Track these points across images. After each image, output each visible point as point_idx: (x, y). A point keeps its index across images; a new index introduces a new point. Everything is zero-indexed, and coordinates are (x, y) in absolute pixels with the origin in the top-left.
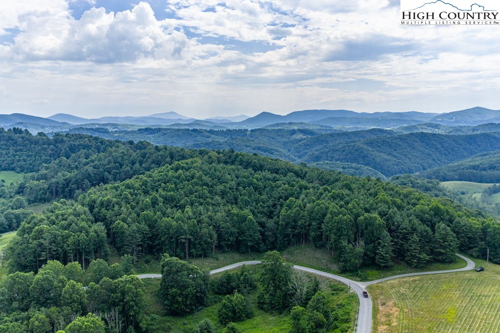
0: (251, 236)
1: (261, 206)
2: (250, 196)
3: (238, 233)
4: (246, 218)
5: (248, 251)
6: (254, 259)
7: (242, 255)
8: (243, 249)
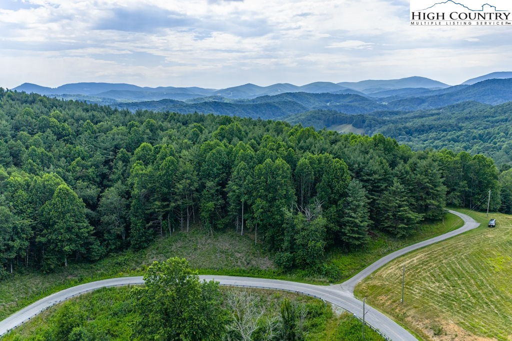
0: (69, 229)
3: (34, 228)
4: (52, 192)
5: (63, 264)
6: (81, 281)
7: (50, 275)
8: (53, 262)
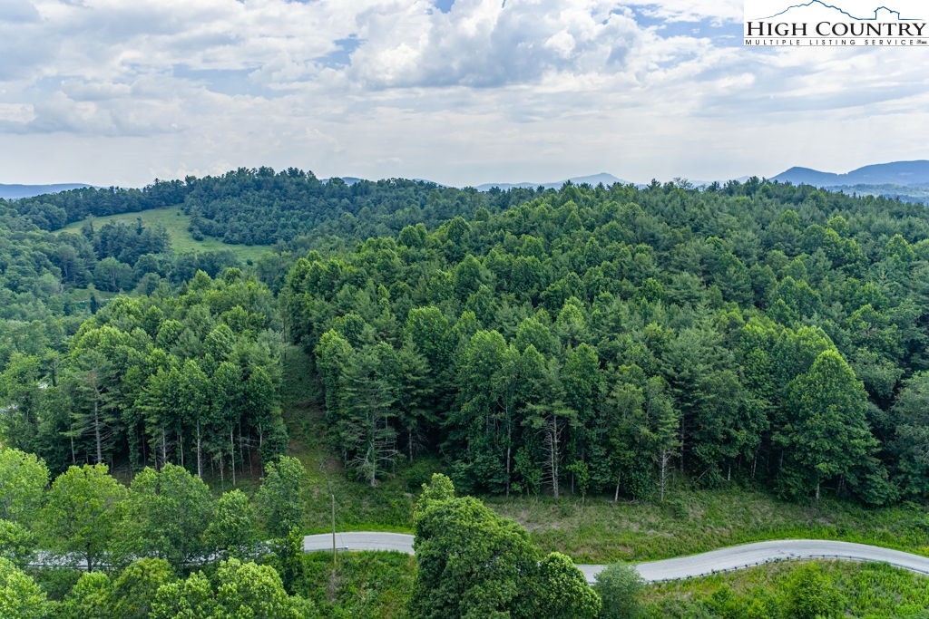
0: (831, 434)
1: (865, 317)
2: (816, 282)
3: (771, 416)
4: (809, 360)
5: (813, 494)
6: (841, 534)
7: (788, 505)
8: (795, 483)
